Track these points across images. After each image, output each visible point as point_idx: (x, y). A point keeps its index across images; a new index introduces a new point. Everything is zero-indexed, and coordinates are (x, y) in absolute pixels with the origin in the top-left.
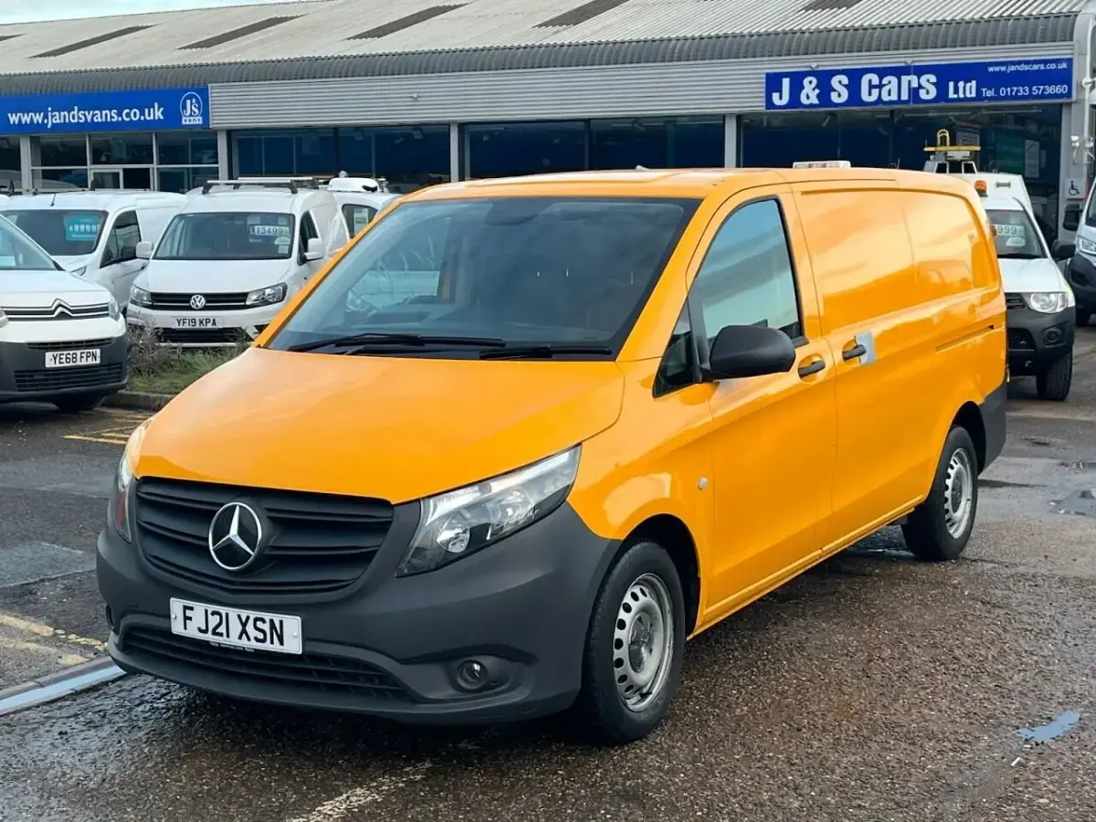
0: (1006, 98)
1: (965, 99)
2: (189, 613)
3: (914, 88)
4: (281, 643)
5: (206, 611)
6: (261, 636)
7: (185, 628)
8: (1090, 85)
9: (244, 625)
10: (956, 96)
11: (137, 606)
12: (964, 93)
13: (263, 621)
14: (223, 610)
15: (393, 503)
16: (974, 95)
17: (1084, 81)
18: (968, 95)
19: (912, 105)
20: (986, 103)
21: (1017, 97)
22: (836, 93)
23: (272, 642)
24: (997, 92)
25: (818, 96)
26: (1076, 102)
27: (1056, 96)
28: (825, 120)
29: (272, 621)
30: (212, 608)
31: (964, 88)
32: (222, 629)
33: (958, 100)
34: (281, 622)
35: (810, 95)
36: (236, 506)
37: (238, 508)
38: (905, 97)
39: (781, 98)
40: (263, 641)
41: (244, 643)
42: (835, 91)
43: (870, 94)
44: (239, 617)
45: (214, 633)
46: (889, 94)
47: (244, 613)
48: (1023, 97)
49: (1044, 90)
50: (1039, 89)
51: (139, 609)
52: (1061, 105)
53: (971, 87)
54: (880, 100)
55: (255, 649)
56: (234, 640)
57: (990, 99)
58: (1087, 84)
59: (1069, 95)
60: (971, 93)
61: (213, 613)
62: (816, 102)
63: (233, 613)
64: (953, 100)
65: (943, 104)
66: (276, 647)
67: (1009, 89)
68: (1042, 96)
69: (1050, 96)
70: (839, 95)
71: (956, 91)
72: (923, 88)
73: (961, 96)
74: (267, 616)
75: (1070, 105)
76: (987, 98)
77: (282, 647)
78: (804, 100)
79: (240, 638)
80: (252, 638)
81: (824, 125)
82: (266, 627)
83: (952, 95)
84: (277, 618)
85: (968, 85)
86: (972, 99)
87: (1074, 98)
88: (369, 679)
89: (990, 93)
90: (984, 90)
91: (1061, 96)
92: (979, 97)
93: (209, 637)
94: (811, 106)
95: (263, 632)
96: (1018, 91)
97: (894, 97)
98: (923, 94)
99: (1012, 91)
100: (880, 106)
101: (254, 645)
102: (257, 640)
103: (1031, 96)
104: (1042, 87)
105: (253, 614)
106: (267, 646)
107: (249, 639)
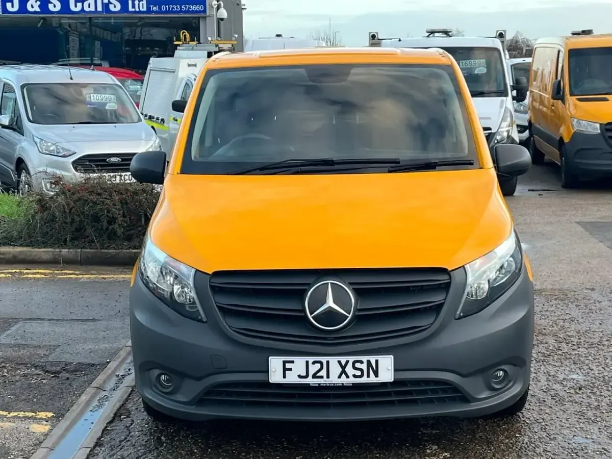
0: (166, 12)
1: (140, 12)
2: (288, 366)
3: (106, 4)
4: (376, 375)
5: (307, 362)
6: (358, 373)
7: (284, 377)
8: (216, 6)
9: (343, 368)
10: (133, 10)
11: (226, 368)
12: (139, 8)
13: (362, 362)
14: (324, 359)
15: (450, 269)
16: (145, 9)
17: (213, 4)
18: (141, 9)
19: (104, 14)
20: (153, 15)
21: (172, 12)
22: (52, 5)
23: (368, 376)
24: (160, 8)
25: (40, 6)
26: (208, 16)
27: (196, 12)
28: (40, 22)
29: (369, 362)
30: (311, 359)
31: (139, 4)
32: (323, 373)
33: (135, 12)
34: (377, 361)
35: (34, 6)
36: (328, 283)
37: (329, 284)
38: (100, 9)
39: (13, 6)
40: (361, 376)
41: (344, 380)
42: (51, 3)
43: (76, 6)
44: (339, 362)
45: (314, 376)
46: (89, 7)
47: (343, 360)
48: (176, 12)
49: (189, 8)
50: (186, 7)
51: (228, 369)
52: (199, 18)
53: (143, 4)
54: (83, 10)
55: (352, 384)
56: (334, 379)
57: (155, 12)
58: (215, 5)
59: (204, 11)
60: (143, 8)
61: (314, 363)
62: (38, 10)
63: (333, 361)
64: (132, 12)
65: (126, 14)
66: (373, 379)
67: (167, 7)
68: (188, 12)
69: (193, 12)
70: (55, 6)
71: (134, 6)
72: (111, 3)
73: (137, 9)
74: (365, 359)
75: (205, 18)
76: (153, 12)
77: (377, 379)
78: (29, 8)
79: (339, 377)
80: (350, 375)
81: (39, 26)
82: (364, 367)
83: (131, 9)
84: (373, 359)
85: (141, 3)
86: (143, 12)
87: (208, 13)
88: (444, 391)
89: (155, 9)
90: (152, 6)
91: (200, 12)
92: (149, 10)
93: (310, 380)
94: (35, 12)
95: (361, 370)
96: (173, 8)
97: (92, 9)
98: (111, 7)
99: (169, 8)
100: (83, 15)
101: (352, 380)
102: (355, 376)
103: (181, 11)
104: (171, 6)
105: (351, 359)
106: (364, 380)
107: (348, 377)
